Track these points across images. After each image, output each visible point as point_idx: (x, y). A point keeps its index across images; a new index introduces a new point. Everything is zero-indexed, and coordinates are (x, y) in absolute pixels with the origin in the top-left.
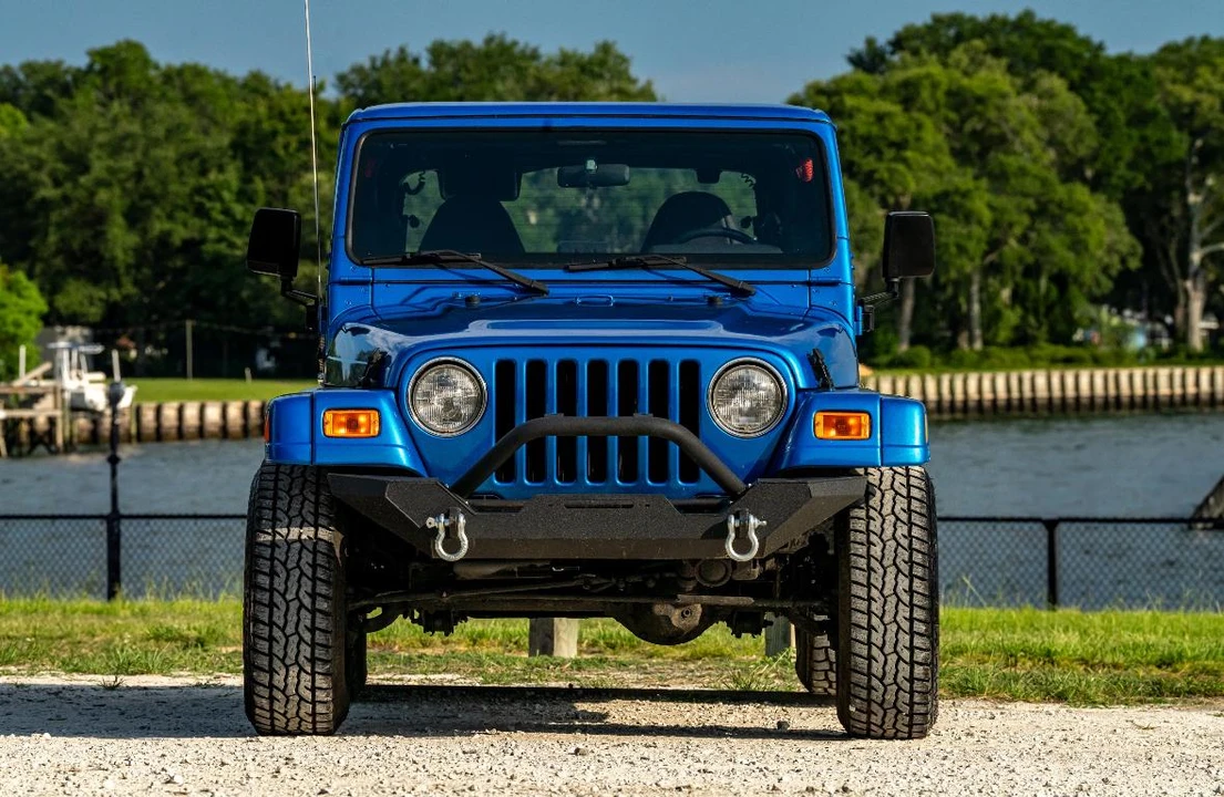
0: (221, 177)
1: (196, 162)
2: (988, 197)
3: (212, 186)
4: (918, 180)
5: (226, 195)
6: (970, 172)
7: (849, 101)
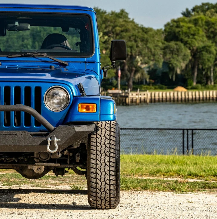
0: (28, 42)
1: (21, 39)
2: (215, 48)
3: (25, 44)
4: (198, 43)
5: (29, 46)
6: (211, 41)
7: (181, 24)
